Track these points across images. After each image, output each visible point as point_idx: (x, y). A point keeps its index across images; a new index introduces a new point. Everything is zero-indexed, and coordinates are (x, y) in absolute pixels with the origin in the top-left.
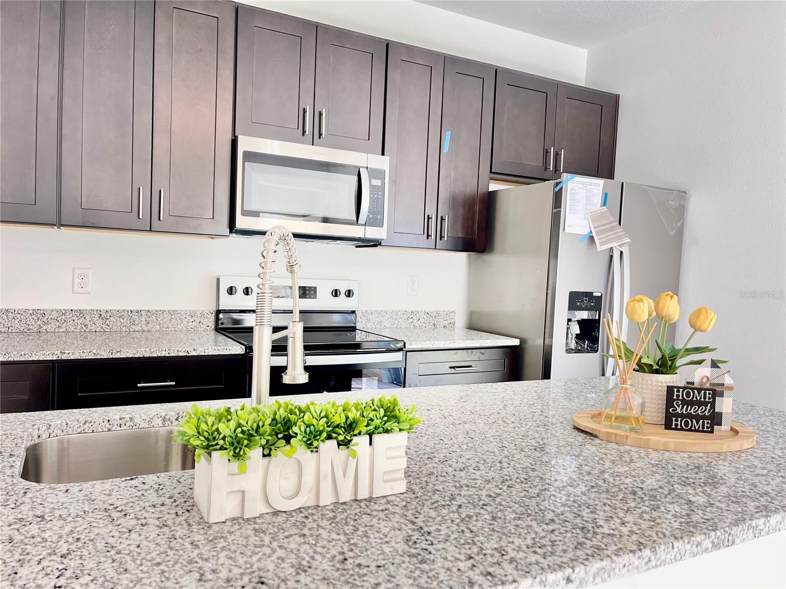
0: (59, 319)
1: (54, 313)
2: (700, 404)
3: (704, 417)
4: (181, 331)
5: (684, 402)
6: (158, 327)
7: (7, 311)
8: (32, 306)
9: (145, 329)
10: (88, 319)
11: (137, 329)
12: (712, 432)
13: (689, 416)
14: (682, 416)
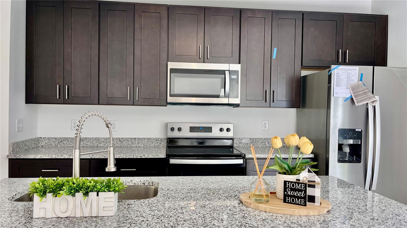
0: (104, 142)
1: (103, 139)
2: (299, 190)
3: (301, 198)
4: (152, 147)
5: (292, 190)
6: (143, 145)
7: (86, 138)
8: (95, 137)
9: (138, 146)
10: (115, 141)
11: (134, 146)
12: (305, 205)
13: (294, 196)
14: (291, 196)
